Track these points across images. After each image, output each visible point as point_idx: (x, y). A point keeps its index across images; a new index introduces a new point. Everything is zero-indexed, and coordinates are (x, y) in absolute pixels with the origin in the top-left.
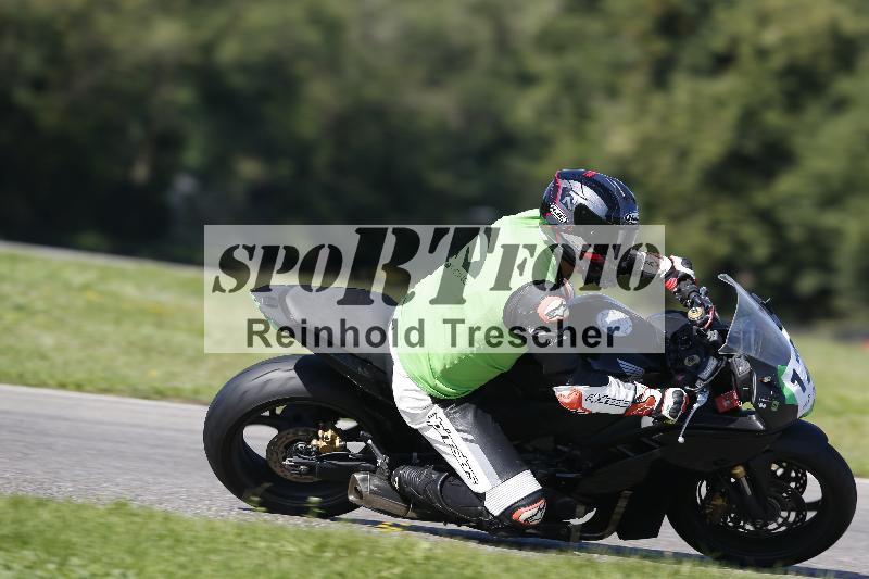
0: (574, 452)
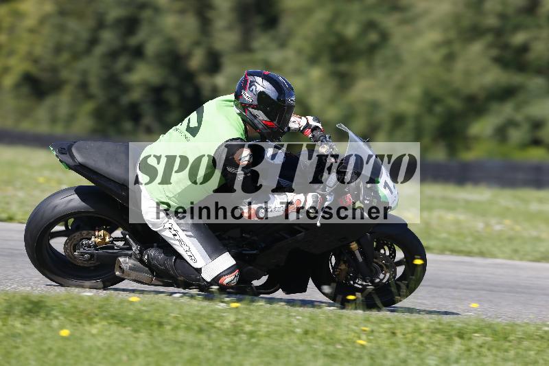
0: (253, 238)
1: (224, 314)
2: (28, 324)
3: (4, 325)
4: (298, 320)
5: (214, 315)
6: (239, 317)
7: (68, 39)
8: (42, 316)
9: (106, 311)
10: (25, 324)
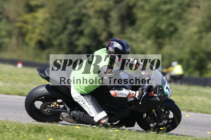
0: (114, 107)
1: (112, 134)
2: (37, 136)
3: (27, 136)
4: (141, 137)
5: (109, 134)
6: (118, 135)
7: (55, 27)
8: (42, 133)
9: (67, 132)
10: (35, 136)
